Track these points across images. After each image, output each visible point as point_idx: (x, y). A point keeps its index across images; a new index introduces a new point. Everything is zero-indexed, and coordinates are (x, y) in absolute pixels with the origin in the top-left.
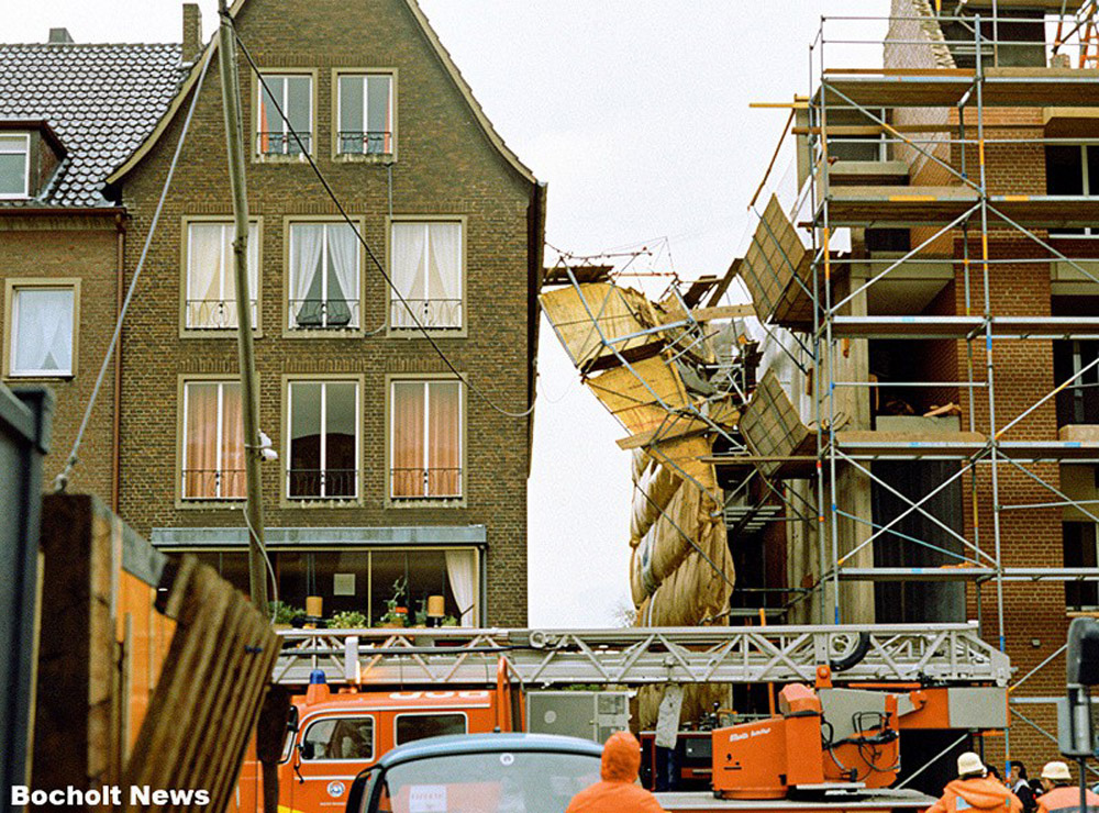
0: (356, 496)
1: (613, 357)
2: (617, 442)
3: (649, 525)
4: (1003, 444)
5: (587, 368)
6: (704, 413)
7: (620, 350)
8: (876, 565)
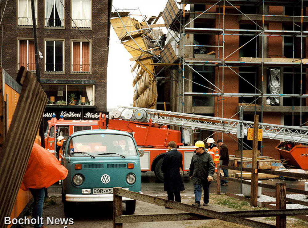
0: (63, 71)
1: (129, 37)
2: (130, 59)
3: (137, 81)
4: (226, 62)
5: (122, 40)
6: (152, 52)
7: (131, 35)
8: (193, 92)
